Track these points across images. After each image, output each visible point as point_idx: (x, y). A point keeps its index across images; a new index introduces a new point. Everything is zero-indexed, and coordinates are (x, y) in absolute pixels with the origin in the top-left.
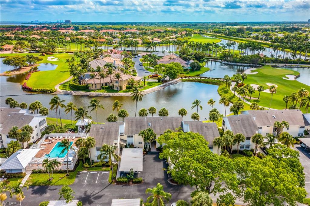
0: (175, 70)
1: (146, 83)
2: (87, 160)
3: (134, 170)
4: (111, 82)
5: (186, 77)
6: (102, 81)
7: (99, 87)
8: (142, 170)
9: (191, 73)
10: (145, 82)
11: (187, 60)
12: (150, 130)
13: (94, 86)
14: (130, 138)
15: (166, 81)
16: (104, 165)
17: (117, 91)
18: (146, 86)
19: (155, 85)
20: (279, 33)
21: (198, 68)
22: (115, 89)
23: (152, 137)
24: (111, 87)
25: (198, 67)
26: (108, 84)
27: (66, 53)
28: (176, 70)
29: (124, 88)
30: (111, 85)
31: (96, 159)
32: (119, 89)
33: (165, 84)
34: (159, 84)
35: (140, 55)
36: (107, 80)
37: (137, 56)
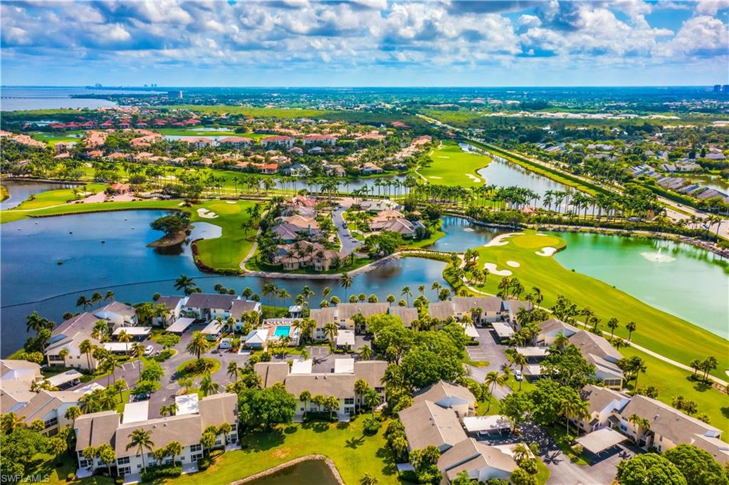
0: (391, 244)
1: (354, 260)
2: (309, 338)
3: (349, 344)
4: (312, 261)
5: (407, 250)
6: (301, 260)
7: (296, 267)
8: (354, 344)
9: (416, 243)
10: (352, 259)
11: (414, 220)
12: (360, 315)
13: (290, 265)
14: (343, 322)
15: (380, 257)
16: (323, 342)
17: (318, 273)
18: (354, 264)
19: (366, 264)
20: (606, 144)
21: (428, 235)
22: (317, 269)
23: (362, 321)
24: (312, 267)
25: (426, 234)
26: (307, 263)
27: (221, 199)
28: (392, 242)
29: (327, 269)
30: (311, 264)
31: (315, 338)
32: (321, 270)
33: (378, 261)
34: (370, 261)
35: (342, 204)
36: (307, 259)
37: (337, 208)
